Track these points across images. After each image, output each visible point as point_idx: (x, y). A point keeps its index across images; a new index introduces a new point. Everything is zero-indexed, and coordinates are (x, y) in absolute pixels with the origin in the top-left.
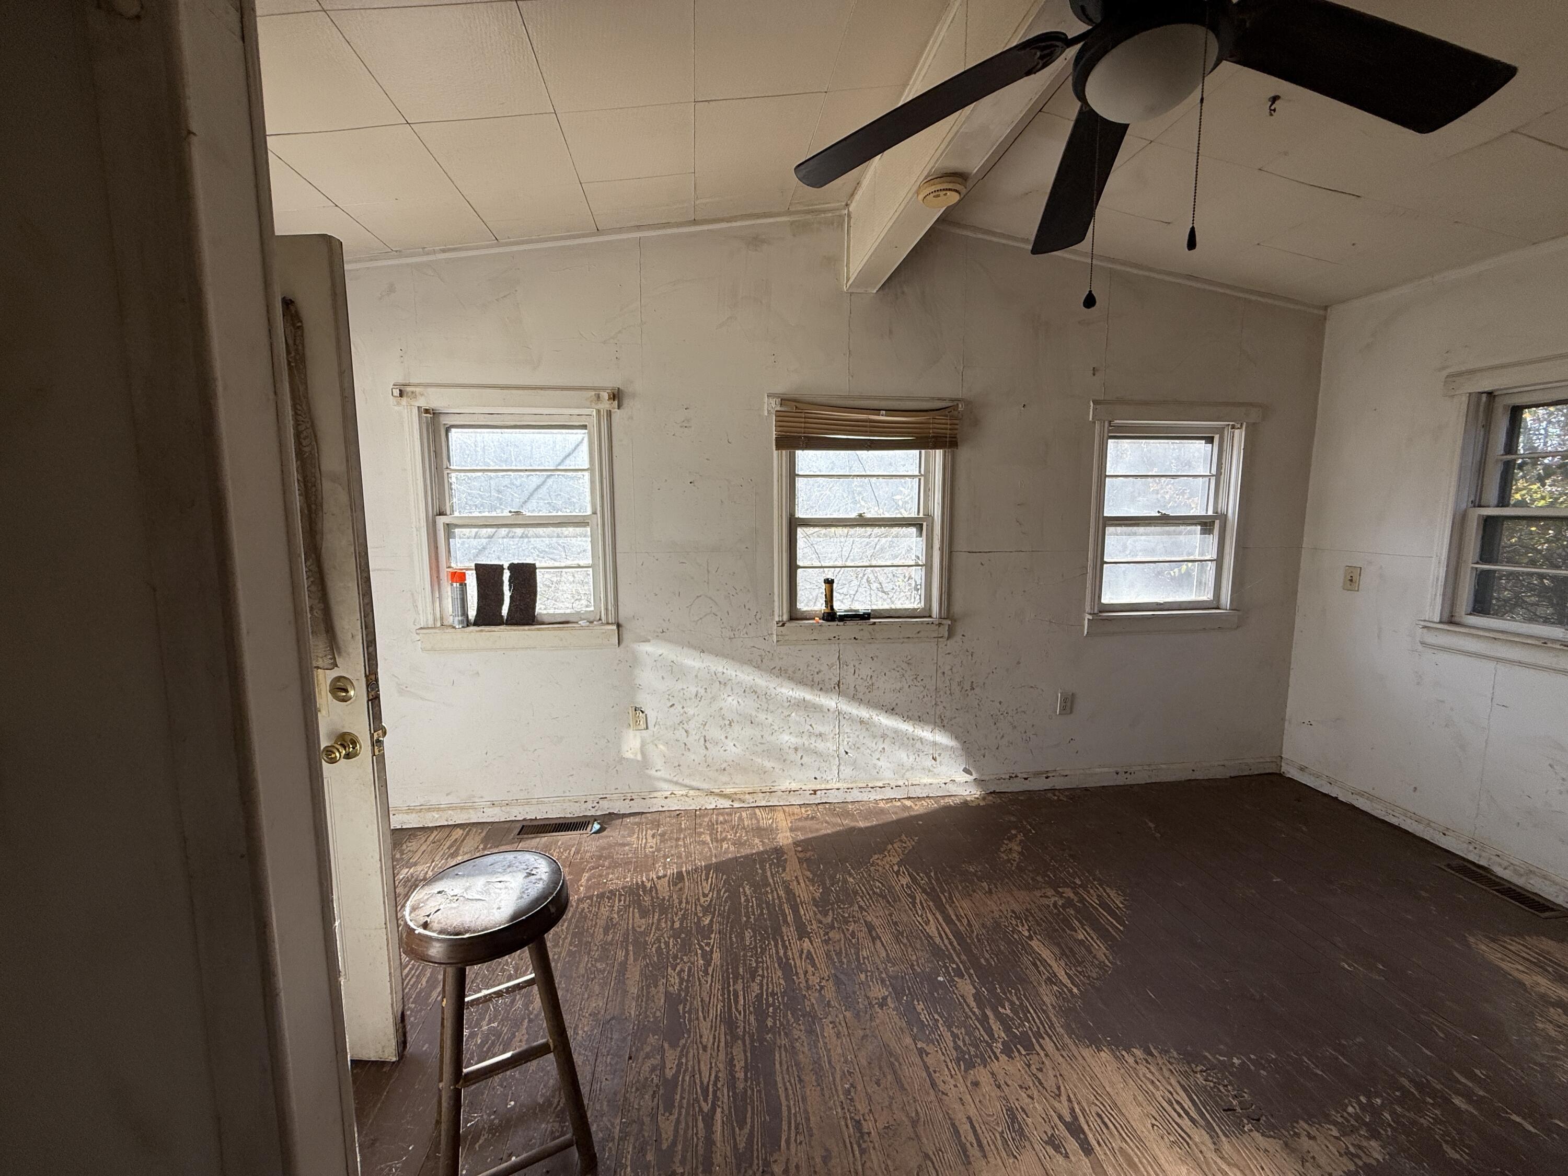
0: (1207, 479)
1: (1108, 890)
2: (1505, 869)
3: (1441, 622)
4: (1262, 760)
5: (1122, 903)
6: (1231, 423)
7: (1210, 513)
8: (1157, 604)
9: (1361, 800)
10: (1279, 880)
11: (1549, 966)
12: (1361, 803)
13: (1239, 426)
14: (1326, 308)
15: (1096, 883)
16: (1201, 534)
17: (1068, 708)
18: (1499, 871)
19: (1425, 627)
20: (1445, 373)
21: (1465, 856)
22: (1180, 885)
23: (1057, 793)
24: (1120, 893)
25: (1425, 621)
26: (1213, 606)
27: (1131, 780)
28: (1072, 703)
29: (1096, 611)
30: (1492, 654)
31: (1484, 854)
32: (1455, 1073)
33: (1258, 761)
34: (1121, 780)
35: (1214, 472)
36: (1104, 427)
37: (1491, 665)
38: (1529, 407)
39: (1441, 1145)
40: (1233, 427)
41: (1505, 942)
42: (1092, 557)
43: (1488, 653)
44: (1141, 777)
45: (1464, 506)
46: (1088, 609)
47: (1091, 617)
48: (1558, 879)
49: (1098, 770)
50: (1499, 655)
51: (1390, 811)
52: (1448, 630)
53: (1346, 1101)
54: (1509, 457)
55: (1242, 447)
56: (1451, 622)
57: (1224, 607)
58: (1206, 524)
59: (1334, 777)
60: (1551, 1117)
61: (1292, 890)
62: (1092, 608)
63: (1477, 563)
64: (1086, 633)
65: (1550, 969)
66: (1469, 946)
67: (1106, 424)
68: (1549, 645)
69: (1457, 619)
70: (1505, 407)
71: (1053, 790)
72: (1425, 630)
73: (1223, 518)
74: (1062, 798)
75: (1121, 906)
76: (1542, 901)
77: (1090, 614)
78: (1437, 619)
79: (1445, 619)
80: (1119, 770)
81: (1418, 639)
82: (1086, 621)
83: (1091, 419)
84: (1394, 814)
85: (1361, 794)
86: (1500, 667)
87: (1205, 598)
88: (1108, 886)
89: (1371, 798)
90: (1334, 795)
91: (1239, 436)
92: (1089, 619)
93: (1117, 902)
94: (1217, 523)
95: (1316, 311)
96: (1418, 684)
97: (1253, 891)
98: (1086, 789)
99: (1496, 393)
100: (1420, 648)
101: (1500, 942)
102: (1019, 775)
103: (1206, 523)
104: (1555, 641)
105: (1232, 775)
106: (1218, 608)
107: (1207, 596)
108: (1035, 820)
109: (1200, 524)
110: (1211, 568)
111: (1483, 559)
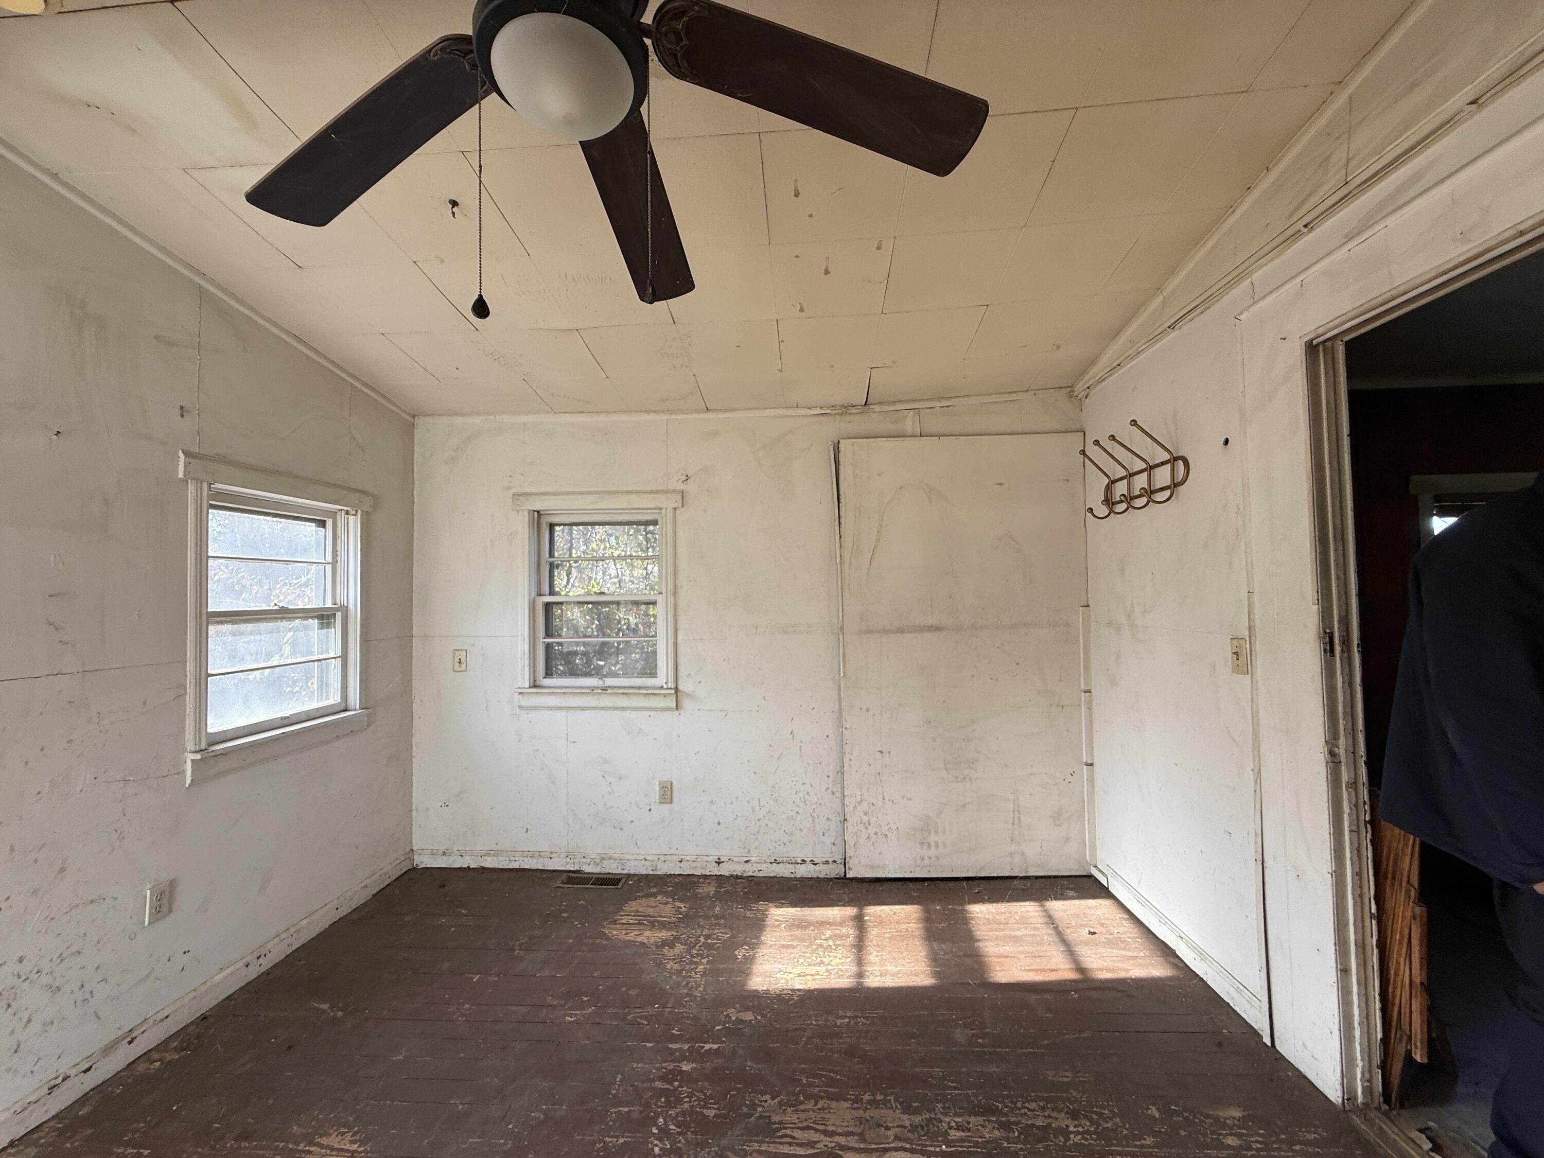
0: (321, 566)
1: (324, 1141)
2: (589, 865)
3: (530, 687)
4: (398, 862)
5: (352, 1142)
6: (346, 508)
7: (329, 604)
8: (282, 718)
9: (489, 859)
10: (478, 977)
11: (644, 920)
12: (490, 863)
13: (354, 512)
14: (414, 416)
15: (301, 1146)
16: (318, 629)
17: (165, 909)
18: (587, 869)
19: (520, 693)
20: (511, 492)
21: (565, 869)
22: (401, 1057)
23: (156, 1056)
24: (343, 1130)
25: (519, 688)
26: (342, 709)
27: (267, 963)
28: (172, 896)
29: (203, 746)
30: (563, 705)
31: (576, 861)
32: (670, 1046)
33: (395, 864)
34: (253, 973)
35: (329, 559)
36: (201, 489)
37: (563, 713)
38: (559, 525)
39: (702, 1113)
40: (347, 513)
41: (619, 920)
42: (193, 669)
43: (559, 705)
44: (278, 952)
45: (533, 596)
46: (190, 746)
47: (198, 757)
48: (616, 856)
49: (218, 978)
50: (567, 705)
51: (512, 858)
52: (536, 693)
53: (650, 1146)
54: (552, 560)
55: (359, 535)
56: (535, 686)
57: (353, 708)
58: (325, 617)
59: (463, 848)
60: (714, 1028)
61: (493, 979)
62: (197, 741)
63: (545, 638)
64: (188, 781)
65: (645, 922)
66: (608, 938)
67: (205, 486)
68: (595, 691)
69: (537, 683)
70: (547, 523)
71: (146, 1056)
72: (521, 696)
73: (345, 610)
74: (168, 1057)
75: (355, 1147)
76: (613, 877)
77: (196, 752)
78: (527, 685)
79: (532, 685)
80: (248, 959)
81: (516, 704)
82: (189, 766)
83: (181, 475)
84: (515, 859)
85: (487, 854)
86: (571, 713)
87: (331, 702)
88: (321, 1136)
89: (496, 853)
90: (465, 866)
91: (354, 523)
92: (192, 761)
93: (347, 1147)
94: (339, 615)
95: (407, 417)
96: (520, 740)
97: (467, 1006)
98: (204, 1017)
99: (542, 513)
100: (517, 711)
101: (617, 922)
102: (73, 1072)
103: (323, 615)
104: (597, 688)
105: (374, 892)
106: (346, 710)
107: (334, 699)
108: (136, 1131)
109: (317, 617)
110: (335, 667)
111: (548, 634)
